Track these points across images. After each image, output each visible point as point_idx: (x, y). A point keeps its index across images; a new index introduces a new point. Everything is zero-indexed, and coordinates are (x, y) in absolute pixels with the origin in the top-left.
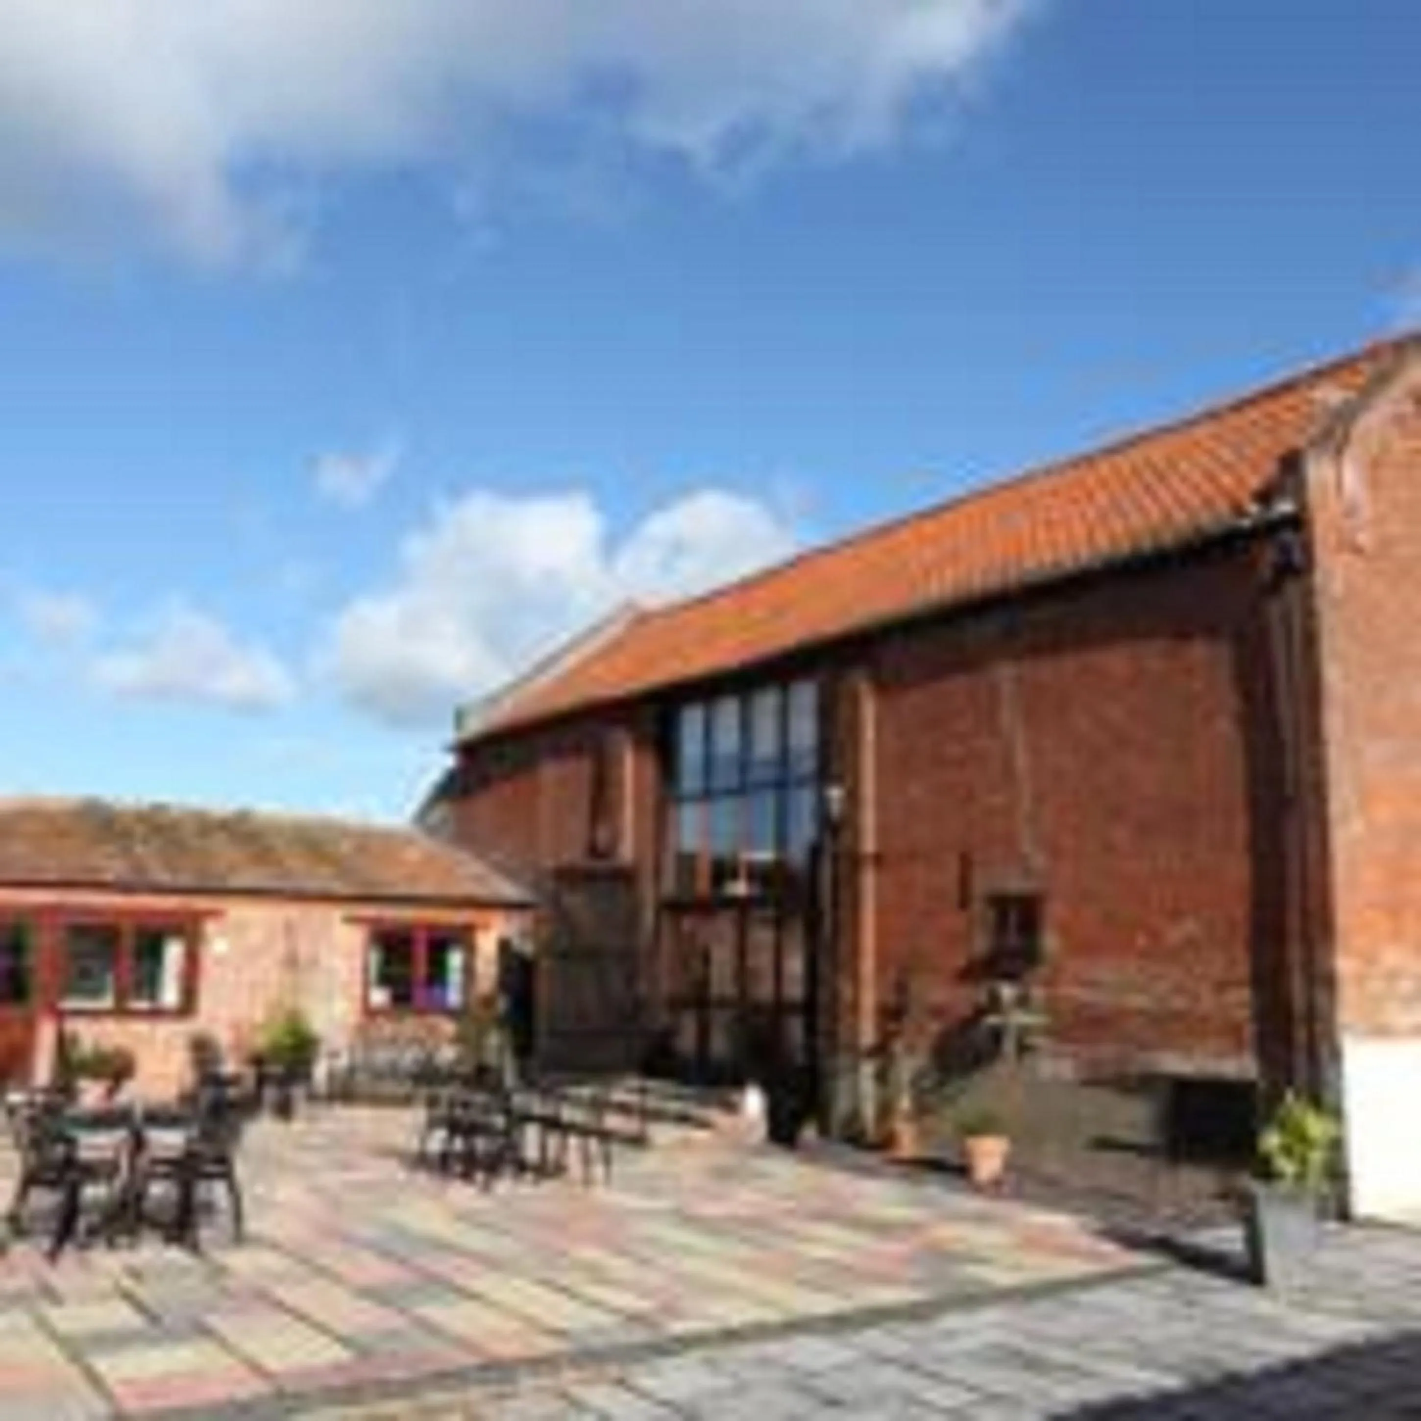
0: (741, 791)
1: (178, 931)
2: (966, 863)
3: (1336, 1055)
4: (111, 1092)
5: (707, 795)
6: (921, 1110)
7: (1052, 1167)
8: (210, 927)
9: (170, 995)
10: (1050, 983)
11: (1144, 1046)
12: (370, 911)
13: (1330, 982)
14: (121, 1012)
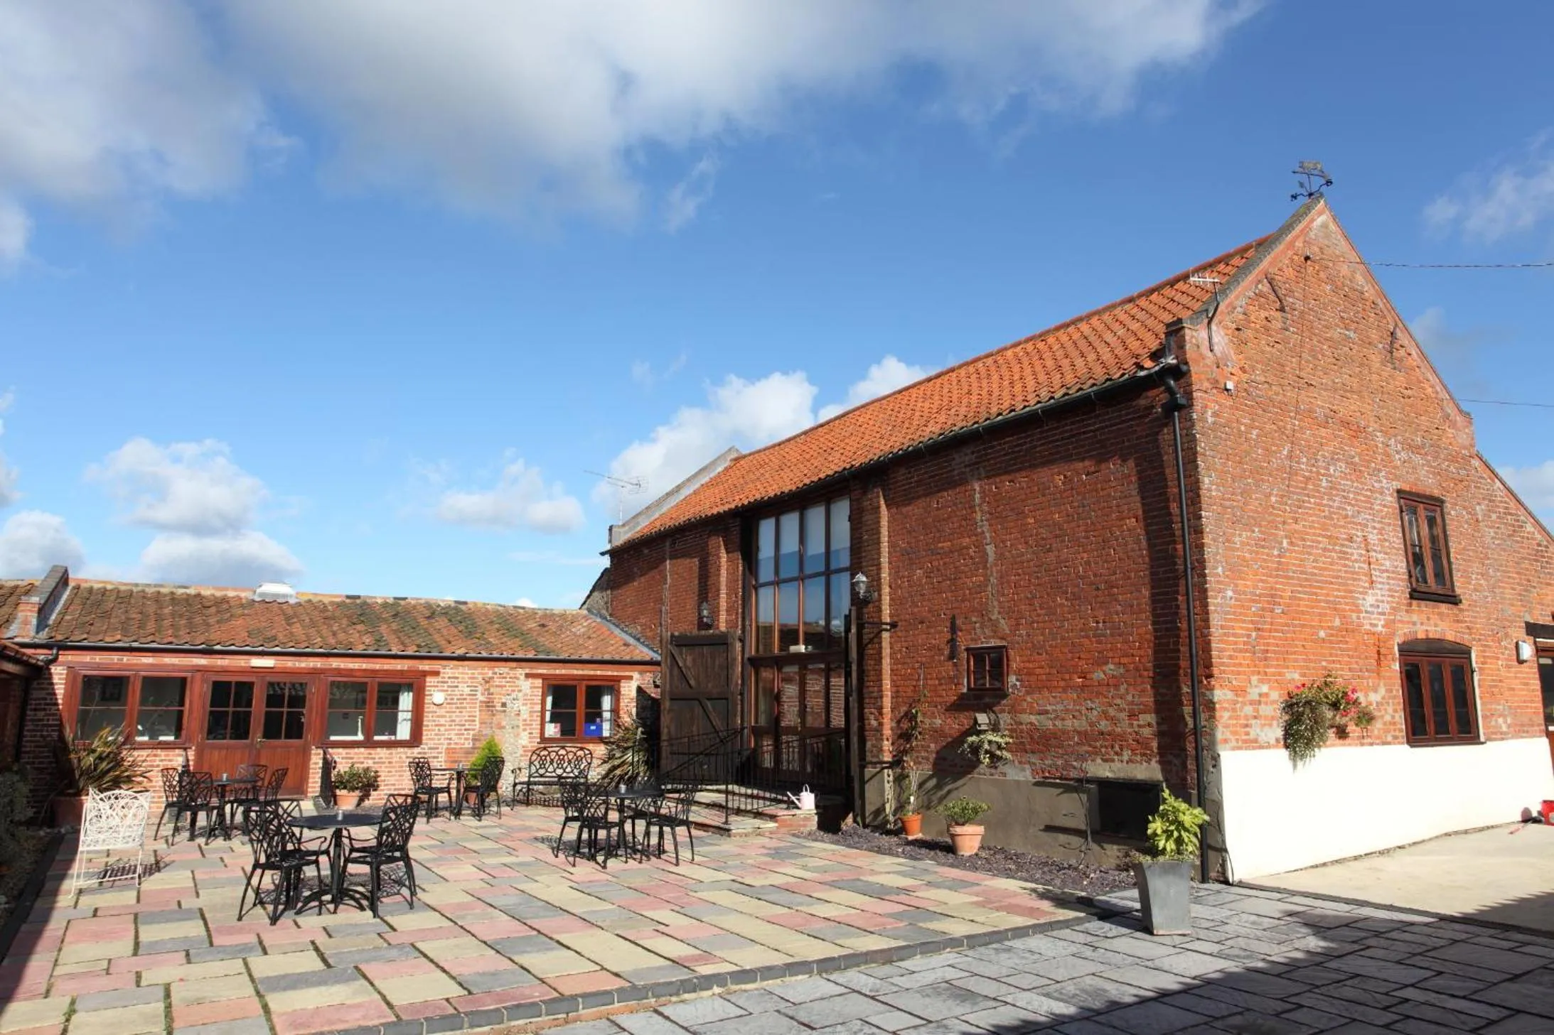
0: (802, 578)
1: (409, 687)
2: (954, 629)
3: (1216, 759)
4: (361, 800)
5: (777, 583)
6: (926, 807)
7: (1016, 847)
8: (430, 680)
9: (404, 731)
10: (1013, 710)
11: (1082, 758)
12: (543, 670)
13: (1210, 706)
14: (369, 744)
